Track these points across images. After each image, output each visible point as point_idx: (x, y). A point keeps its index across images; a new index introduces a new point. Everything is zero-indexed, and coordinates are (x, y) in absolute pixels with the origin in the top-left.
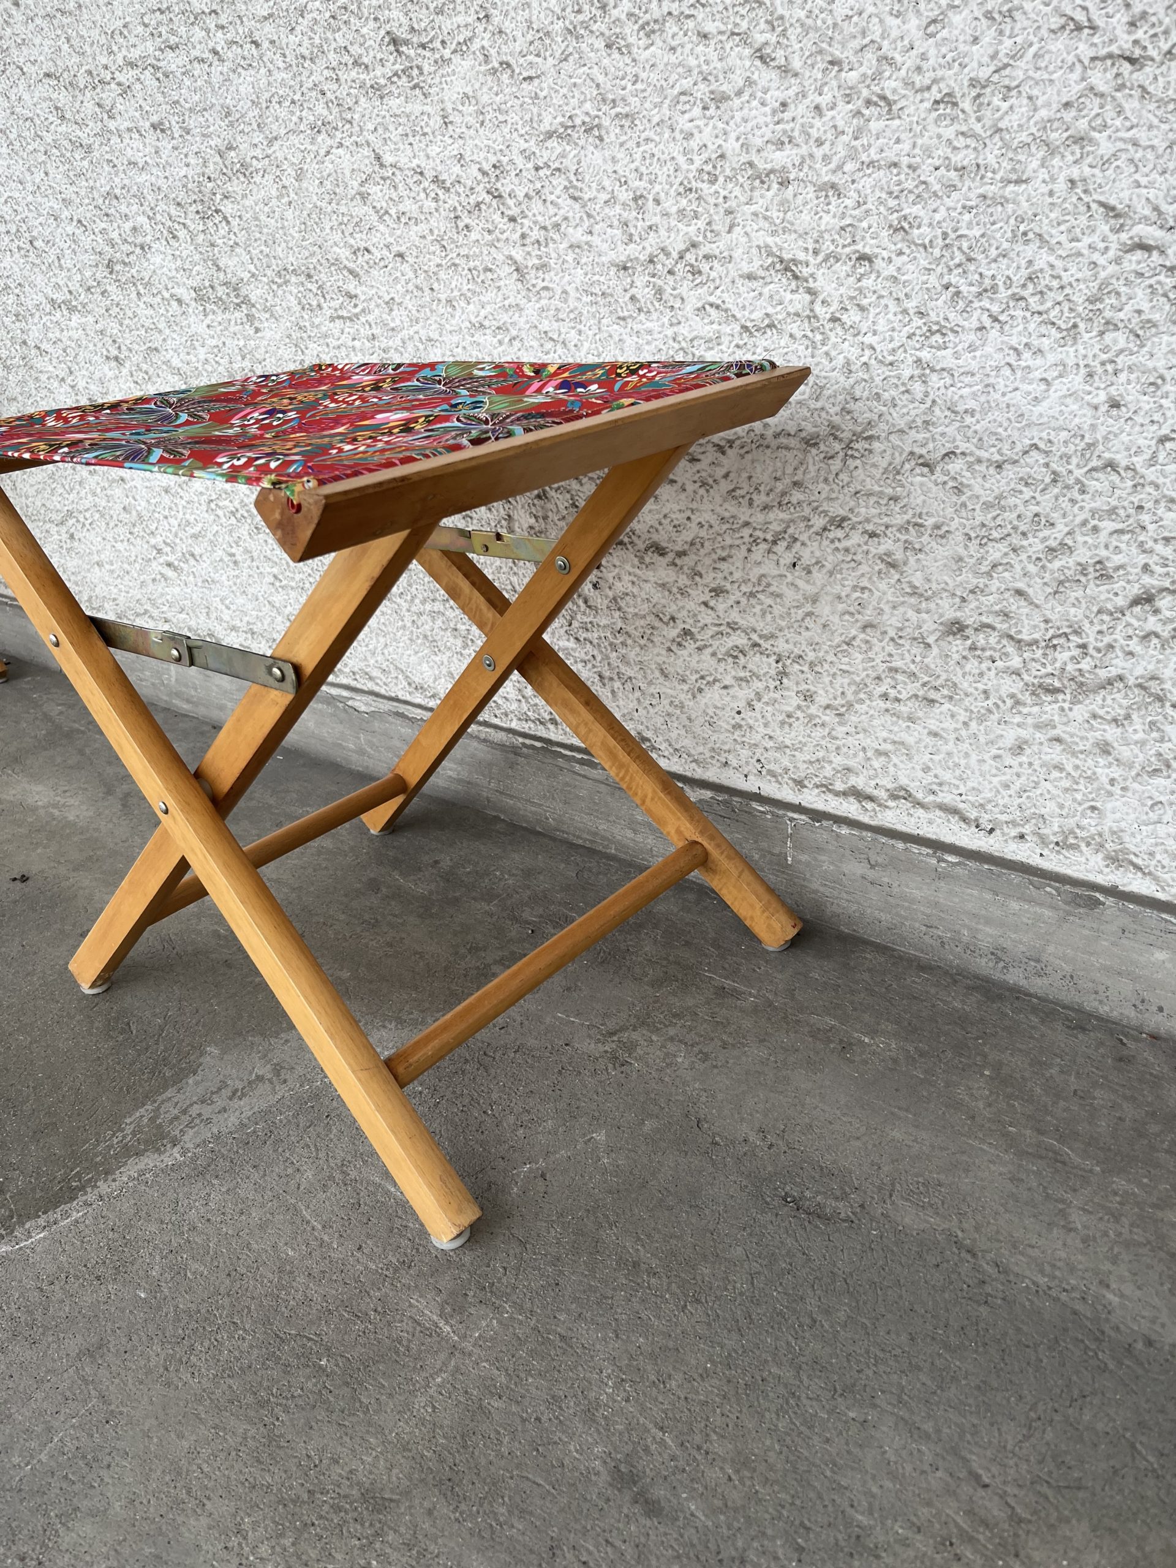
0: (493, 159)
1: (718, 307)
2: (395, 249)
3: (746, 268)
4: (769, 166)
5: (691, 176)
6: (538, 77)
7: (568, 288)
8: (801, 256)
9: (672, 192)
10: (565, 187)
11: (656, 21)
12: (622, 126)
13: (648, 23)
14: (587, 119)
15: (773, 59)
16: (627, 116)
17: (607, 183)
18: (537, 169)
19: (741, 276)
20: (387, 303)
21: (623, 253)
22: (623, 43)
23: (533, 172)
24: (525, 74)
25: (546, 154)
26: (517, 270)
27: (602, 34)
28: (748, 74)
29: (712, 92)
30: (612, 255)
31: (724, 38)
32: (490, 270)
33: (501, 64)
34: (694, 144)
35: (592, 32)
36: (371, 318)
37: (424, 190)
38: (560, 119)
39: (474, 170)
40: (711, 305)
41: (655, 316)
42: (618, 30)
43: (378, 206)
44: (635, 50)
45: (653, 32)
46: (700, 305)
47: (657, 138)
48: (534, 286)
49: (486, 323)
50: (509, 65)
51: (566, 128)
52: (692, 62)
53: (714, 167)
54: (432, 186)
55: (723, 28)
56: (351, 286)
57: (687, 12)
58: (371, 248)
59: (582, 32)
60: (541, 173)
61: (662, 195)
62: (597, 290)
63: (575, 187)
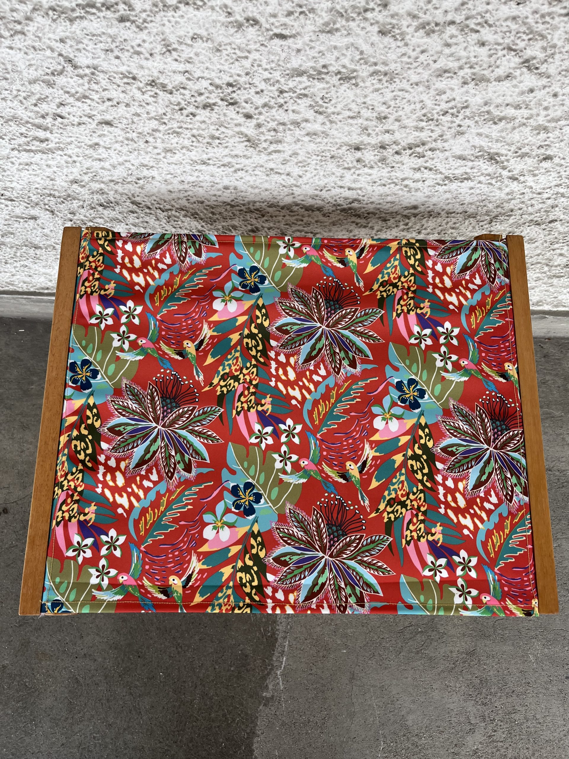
0: (227, 79)
1: (431, 169)
2: (99, 118)
3: (459, 153)
4: (502, 114)
5: (435, 112)
6: (293, 36)
7: (299, 151)
8: (504, 152)
9: (414, 117)
10: (311, 106)
11: (437, 24)
12: (380, 80)
13: (428, 24)
14: (344, 70)
15: (537, 68)
16: (386, 74)
17: (353, 106)
18: (282, 92)
19: (453, 157)
20: (91, 146)
21: (355, 139)
22: (397, 31)
23: (277, 93)
24: (278, 31)
25: (291, 84)
26: (248, 141)
27: (377, 22)
28: (511, 71)
29: (474, 74)
30: (346, 139)
31: (499, 48)
32: (218, 138)
33: (248, 20)
34: (444, 97)
35: (366, 19)
36: (70, 152)
37: (139, 89)
38: (311, 64)
39: (205, 84)
40: (426, 168)
41: (376, 169)
42: (394, 21)
43: (73, 91)
44: (408, 37)
45: (433, 32)
46: (416, 166)
47: (411, 90)
48: (265, 149)
49: (211, 162)
50: (256, 22)
51: (320, 73)
52: (463, 54)
53: (459, 112)
54: (149, 88)
55: (501, 41)
56: (41, 134)
57: (473, 26)
58: (64, 114)
59: (354, 15)
60: (285, 95)
61: (404, 117)
62: (328, 154)
63: (321, 106)
